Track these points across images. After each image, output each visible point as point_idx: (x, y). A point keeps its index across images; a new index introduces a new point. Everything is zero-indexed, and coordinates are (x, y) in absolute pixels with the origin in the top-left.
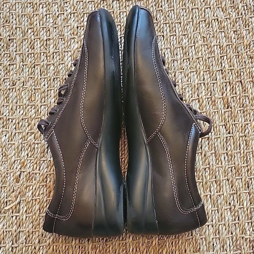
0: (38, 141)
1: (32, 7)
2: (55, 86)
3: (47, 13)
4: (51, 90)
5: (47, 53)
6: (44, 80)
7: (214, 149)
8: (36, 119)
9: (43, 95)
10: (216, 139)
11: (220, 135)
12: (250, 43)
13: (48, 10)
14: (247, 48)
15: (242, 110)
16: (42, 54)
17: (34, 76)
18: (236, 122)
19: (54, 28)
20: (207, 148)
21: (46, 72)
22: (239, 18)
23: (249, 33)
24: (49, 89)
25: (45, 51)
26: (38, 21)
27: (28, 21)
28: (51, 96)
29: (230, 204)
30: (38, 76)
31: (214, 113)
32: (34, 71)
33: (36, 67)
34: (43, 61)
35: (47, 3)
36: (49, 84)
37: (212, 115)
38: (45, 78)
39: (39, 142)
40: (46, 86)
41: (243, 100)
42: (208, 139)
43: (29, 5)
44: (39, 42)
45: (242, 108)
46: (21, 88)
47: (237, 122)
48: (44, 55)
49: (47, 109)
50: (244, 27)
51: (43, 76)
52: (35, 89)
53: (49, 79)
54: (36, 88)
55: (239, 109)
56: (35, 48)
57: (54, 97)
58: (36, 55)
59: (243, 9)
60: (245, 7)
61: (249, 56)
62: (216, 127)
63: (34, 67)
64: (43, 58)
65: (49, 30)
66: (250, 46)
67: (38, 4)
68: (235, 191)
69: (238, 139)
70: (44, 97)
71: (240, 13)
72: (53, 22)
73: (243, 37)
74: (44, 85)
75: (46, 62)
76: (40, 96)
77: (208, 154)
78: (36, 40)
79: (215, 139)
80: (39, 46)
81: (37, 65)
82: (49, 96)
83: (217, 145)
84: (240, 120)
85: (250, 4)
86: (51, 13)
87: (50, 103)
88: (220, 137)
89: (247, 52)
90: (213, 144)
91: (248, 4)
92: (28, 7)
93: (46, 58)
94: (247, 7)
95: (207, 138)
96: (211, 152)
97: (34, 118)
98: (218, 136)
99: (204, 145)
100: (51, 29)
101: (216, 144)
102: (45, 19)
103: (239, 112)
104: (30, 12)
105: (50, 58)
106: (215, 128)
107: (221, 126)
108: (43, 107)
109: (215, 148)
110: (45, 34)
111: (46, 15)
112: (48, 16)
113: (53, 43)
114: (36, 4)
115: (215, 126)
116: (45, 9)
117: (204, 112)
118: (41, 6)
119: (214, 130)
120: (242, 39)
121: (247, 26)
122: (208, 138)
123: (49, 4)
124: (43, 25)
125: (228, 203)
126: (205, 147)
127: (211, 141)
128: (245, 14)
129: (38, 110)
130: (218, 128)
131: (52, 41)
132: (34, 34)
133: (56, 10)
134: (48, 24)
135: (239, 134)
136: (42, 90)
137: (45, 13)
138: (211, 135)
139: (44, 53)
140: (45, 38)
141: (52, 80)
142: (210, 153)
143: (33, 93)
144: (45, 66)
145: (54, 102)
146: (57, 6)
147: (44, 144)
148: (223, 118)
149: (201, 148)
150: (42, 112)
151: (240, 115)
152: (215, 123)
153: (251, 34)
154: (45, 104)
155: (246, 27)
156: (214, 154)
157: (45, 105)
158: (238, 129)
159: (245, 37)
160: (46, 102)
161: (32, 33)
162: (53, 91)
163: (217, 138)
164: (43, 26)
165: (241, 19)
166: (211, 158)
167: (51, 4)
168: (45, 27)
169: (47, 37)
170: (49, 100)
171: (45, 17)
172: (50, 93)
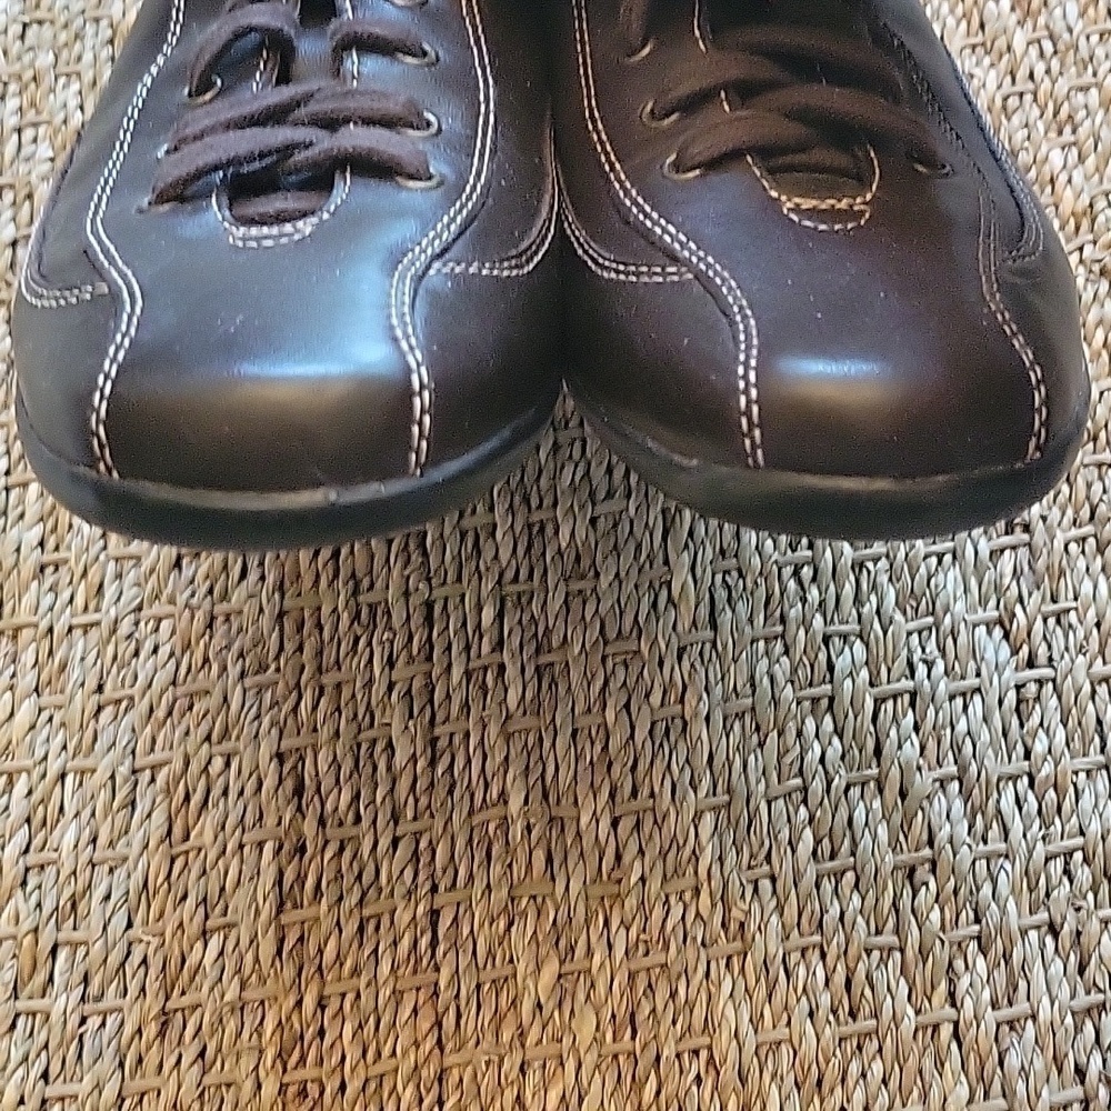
3: (25, 121)
4: (24, 485)
7: (950, 754)
10: (959, 701)
11: (978, 675)
12: (1091, 206)
13: (33, 104)
14: (1077, 229)
15: (1092, 541)
18: (1062, 605)
20: (911, 750)
22: (1021, 95)
23: (1081, 159)
24: (12, 479)
28: (22, 516)
29: (1081, 1073)
31: (934, 560)
35: (28, 75)
37: (923, 570)
41: (1089, 486)
42: (913, 704)
45: (1088, 529)
47: (1074, 604)
50: (1052, 135)
55: (1074, 532)
57: (42, 519)
59: (1034, 51)
60: (1048, 47)
61: (1096, 268)
62: (952, 632)
65: (30, 196)
66: (1093, 221)
68: (1100, 991)
69: (1087, 688)
71: (1022, 74)
72: (52, 160)
73: (1052, 181)
77: (923, 782)
79: (952, 698)
82: (12, 515)
83: (969, 733)
84: (1087, 587)
85: (1070, 31)
86: (45, 116)
87: (18, 549)
88: (978, 690)
89: (1081, 249)
90: (944, 727)
91: (1059, 27)
94: (1055, 45)
95: (907, 697)
96: (938, 773)
98: (972, 681)
99: (893, 733)
101: (962, 726)
102: (10, 148)
103: (1073, 547)
106: (950, 641)
107: (983, 628)
109: (957, 748)
111: (19, 131)
112: (28, 134)
115: (949, 630)
116: (13, 103)
117: (876, 560)
119: (942, 651)
120: (1049, 189)
121: (1068, 130)
122: (913, 695)
123: (35, 79)
125: (1069, 1067)
126: (900, 747)
127: (931, 712)
128: (1048, 71)
130: (963, 638)
133: (73, 103)
134: (23, 168)
135: (1090, 666)
137: (12, 121)
138: (929, 676)
140: (9, 233)
142: (930, 780)
145: (41, 544)
146: (75, 87)
148: (989, 582)
149: (878, 752)
151: (1081, 564)
152: (947, 610)
153: (1091, 161)
155: (1060, 133)
156: (956, 784)
158: (1081, 633)
159: (1063, 178)
163: (964, 694)
165: (1028, 98)
166: (940, 803)
167: (48, 79)
168: (12, 186)
169: (17, 228)
170: (13, 534)
171: (15, 136)
172: (21, 501)
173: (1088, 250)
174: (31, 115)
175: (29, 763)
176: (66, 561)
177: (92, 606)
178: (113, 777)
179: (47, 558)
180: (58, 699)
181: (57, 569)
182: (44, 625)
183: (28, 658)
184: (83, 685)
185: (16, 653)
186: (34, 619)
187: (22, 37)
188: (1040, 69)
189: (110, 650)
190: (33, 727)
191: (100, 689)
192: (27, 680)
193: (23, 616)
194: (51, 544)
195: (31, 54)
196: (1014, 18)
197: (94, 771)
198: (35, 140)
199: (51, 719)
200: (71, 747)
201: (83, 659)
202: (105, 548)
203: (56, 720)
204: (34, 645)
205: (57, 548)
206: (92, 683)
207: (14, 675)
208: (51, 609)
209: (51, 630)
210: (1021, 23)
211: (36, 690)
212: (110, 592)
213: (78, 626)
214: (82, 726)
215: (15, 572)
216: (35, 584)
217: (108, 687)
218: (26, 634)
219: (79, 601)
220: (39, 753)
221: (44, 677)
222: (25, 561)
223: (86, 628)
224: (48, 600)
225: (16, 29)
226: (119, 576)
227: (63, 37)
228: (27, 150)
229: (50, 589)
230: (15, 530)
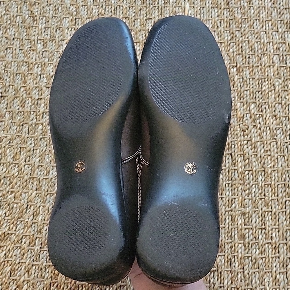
0: (18, 200)
1: (27, 66)
2: (42, 146)
5: (37, 112)
6: (31, 139)
8: (18, 177)
9: (28, 154)
12: (243, 116)
13: (43, 69)
14: (240, 120)
15: (230, 184)
16: (32, 113)
17: (21, 134)
18: (223, 196)
19: (47, 88)
21: (34, 131)
22: (234, 90)
23: (243, 105)
24: (35, 148)
25: (35, 110)
26: (32, 80)
27: (21, 80)
28: (36, 156)
29: (210, 281)
30: (25, 135)
32: (22, 130)
33: (25, 125)
34: (32, 120)
35: (43, 63)
36: (35, 143)
38: (32, 137)
39: (19, 201)
40: (33, 145)
41: (232, 173)
43: (25, 64)
44: (30, 100)
45: (230, 182)
46: (7, 146)
47: (224, 196)
48: (33, 114)
49: (30, 168)
50: (239, 100)
51: (30, 135)
52: (21, 148)
53: (36, 138)
54: (22, 146)
55: (228, 182)
56: (26, 106)
57: (39, 157)
58: (26, 113)
59: (238, 81)
60: (241, 80)
61: (242, 129)
63: (23, 125)
64: (32, 116)
65: (41, 90)
66: (243, 119)
67: (34, 64)
68: (216, 268)
69: (224, 213)
70: (29, 156)
71: (235, 86)
72: (46, 82)
73: (237, 110)
74: (31, 144)
75: (35, 121)
76: (25, 155)
78: (27, 98)
80: (30, 104)
81: (26, 124)
82: (34, 155)
84: (227, 194)
85: (246, 77)
86: (46, 73)
87: (35, 162)
89: (240, 125)
91: (244, 76)
92: (24, 66)
93: (35, 117)
94: (243, 80)
97: (17, 176)
100: (44, 89)
102: (38, 79)
103: (227, 185)
104: (25, 71)
105: (40, 117)
108: (26, 166)
110: (37, 93)
111: (40, 75)
112: (42, 76)
113: (45, 102)
114: (32, 63)
116: (40, 69)
118: (36, 66)
120: (236, 111)
121: (242, 99)
123: (44, 64)
124: (36, 84)
125: (208, 280)
128: (240, 86)
129: (21, 169)
131: (43, 100)
132: (26, 93)
133: (51, 70)
134: (41, 84)
135: (225, 208)
136: (28, 149)
137: (39, 73)
139: (34, 112)
140: (37, 97)
141: (39, 140)
143: (18, 151)
144: (34, 125)
145: (39, 162)
146: (52, 67)
147: (24, 204)
150: (25, 171)
151: (228, 189)
153: (245, 106)
154: (29, 163)
155: (240, 99)
157: (29, 164)
158: (225, 202)
159: (239, 110)
160: (30, 161)
161: (25, 92)
162: (38, 150)
164: (36, 86)
165: (236, 91)
167: (47, 65)
168: (38, 87)
169: (39, 96)
170: (34, 159)
171: (40, 76)
172: (36, 152)
173: (241, 125)
174: (43, 72)
175: (34, 203)
176: (44, 165)
177: (47, 175)
178: (49, 208)
179: (40, 165)
180: (40, 192)
181: (41, 167)
182: (38, 178)
183: (35, 183)
184: (45, 190)
185: (33, 182)
186: (37, 176)
187: (42, 54)
188: (239, 85)
189: (50, 184)
190: (35, 197)
191: (48, 191)
192: (35, 188)
193: (35, 176)
194: (41, 162)
195: (44, 58)
196: (236, 73)
197: (45, 206)
198: (43, 77)
199: (38, 196)
200: (42, 201)
201: (45, 185)
202: (51, 164)
203: (39, 196)
204: (36, 181)
205: (42, 163)
206: (46, 190)
207: (32, 187)
208: (40, 175)
209: (40, 179)
210: (237, 74)
211: (36, 190)
212: (51, 172)
213: (45, 179)
214: (44, 198)
215: (34, 167)
216: (37, 170)
217: (49, 191)
218: (35, 179)
219: (45, 173)
220: (36, 202)
221: (38, 187)
222: (36, 165)
223: (46, 179)
224: (39, 173)
225: (41, 52)
226: (53, 169)
227: (50, 55)
228: (41, 80)
229: (40, 171)
230: (34, 158)
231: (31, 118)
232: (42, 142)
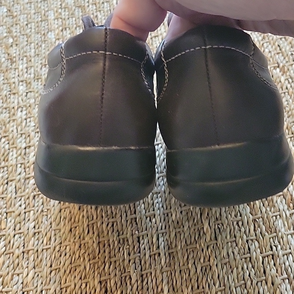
0: (8, 287)
1: (8, 112)
2: (36, 205)
4: (30, 211)
5: (26, 164)
6: (20, 200)
7: (285, 272)
8: (6, 254)
9: (18, 219)
10: (286, 256)
11: (290, 249)
13: (29, 112)
16: (19, 165)
17: (6, 195)
19: (35, 133)
20: (274, 271)
21: (23, 188)
22: (285, 93)
24: (26, 210)
25: (23, 162)
26: (15, 127)
27: (2, 129)
28: (29, 220)
30: (12, 195)
31: (274, 218)
32: (6, 189)
33: (10, 183)
34: (20, 174)
35: (28, 105)
36: (27, 203)
37: (272, 221)
38: (22, 197)
39: (10, 289)
40: (23, 206)
42: (273, 258)
43: (4, 111)
44: (15, 151)
48: (21, 167)
49: (23, 238)
51: (19, 194)
52: (7, 213)
53: (27, 197)
54: (8, 211)
56: (10, 159)
57: (34, 220)
58: (11, 168)
59: (287, 82)
60: (290, 80)
62: (282, 237)
63: (7, 183)
64: (19, 170)
65: (29, 136)
67: (16, 108)
70: (20, 223)
71: (284, 87)
72: (35, 126)
74: (20, 206)
75: (23, 175)
76: (13, 221)
77: (278, 280)
78: (11, 150)
79: (283, 256)
80: (15, 156)
81: (11, 181)
82: (27, 220)
83: (289, 266)
86: (32, 115)
87: (28, 229)
88: (291, 253)
90: (282, 264)
92: (3, 113)
93: (23, 170)
95: (271, 256)
96: (282, 277)
97: (3, 253)
98: (289, 251)
99: (268, 266)
100: (32, 134)
101: (287, 264)
102: (24, 124)
104: (5, 117)
105: (30, 169)
106: (281, 240)
107: (290, 236)
108: (17, 236)
109: (286, 270)
110: (24, 141)
111: (26, 119)
112: (28, 120)
113: (35, 150)
114: (13, 108)
115: (281, 237)
116: (24, 112)
117: (258, 218)
118: (20, 110)
119: (279, 242)
122: (273, 255)
123: (30, 106)
124: (21, 130)
126: (271, 271)
127: (278, 260)
129: (10, 242)
130: (285, 239)
131: (32, 148)
132: (8, 143)
134: (27, 129)
136: (17, 213)
137: (24, 117)
138: (277, 250)
139: (21, 164)
140: (24, 145)
141: (31, 198)
142: (280, 280)
143: (3, 217)
144: (23, 181)
145: (34, 227)
147: (17, 292)
148: (290, 223)
149: (265, 272)
150: (16, 244)
152: (279, 231)
154: (20, 231)
156: (287, 280)
157: (21, 233)
160: (22, 229)
161: (7, 142)
162: (32, 212)
163: (286, 254)
164: (22, 132)
165: (287, 93)
166: (283, 287)
167: (33, 106)
168: (24, 134)
169: (26, 144)
170: (27, 225)
171: (25, 121)
172: (29, 216)
174: (29, 115)
175: (33, 288)
176: (41, 232)
177: (48, 243)
178: (55, 291)
179: (36, 231)
180: (40, 269)
181: (39, 234)
182: (36, 249)
183: (32, 259)
184: (46, 265)
185: (28, 257)
186: (33, 248)
187: (26, 96)
188: (289, 86)
189: (53, 256)
190: (33, 278)
191: (51, 266)
192: (31, 265)
193: (30, 247)
194: (37, 227)
195: (29, 100)
196: (281, 74)
197: (50, 289)
198: (30, 121)
199: (38, 275)
200: (44, 283)
201: (46, 258)
202: (51, 227)
203: (40, 276)
204: (33, 255)
205: (38, 228)
206: (49, 265)
207: (28, 264)
208: (37, 245)
209: (37, 251)
210: (283, 75)
211: (34, 267)
212: (53, 239)
213: (45, 249)
214: (46, 277)
215: (28, 235)
216: (33, 238)
217: (53, 266)
218: (31, 252)
219: (45, 242)
220: (35, 285)
221: (36, 264)
222: (30, 232)
223: (47, 249)
224: (36, 243)
225: (25, 94)
226: (55, 235)
227: (37, 95)
228: (28, 124)
229: (37, 239)
230: (27, 224)
231: (18, 172)
232: (36, 200)
